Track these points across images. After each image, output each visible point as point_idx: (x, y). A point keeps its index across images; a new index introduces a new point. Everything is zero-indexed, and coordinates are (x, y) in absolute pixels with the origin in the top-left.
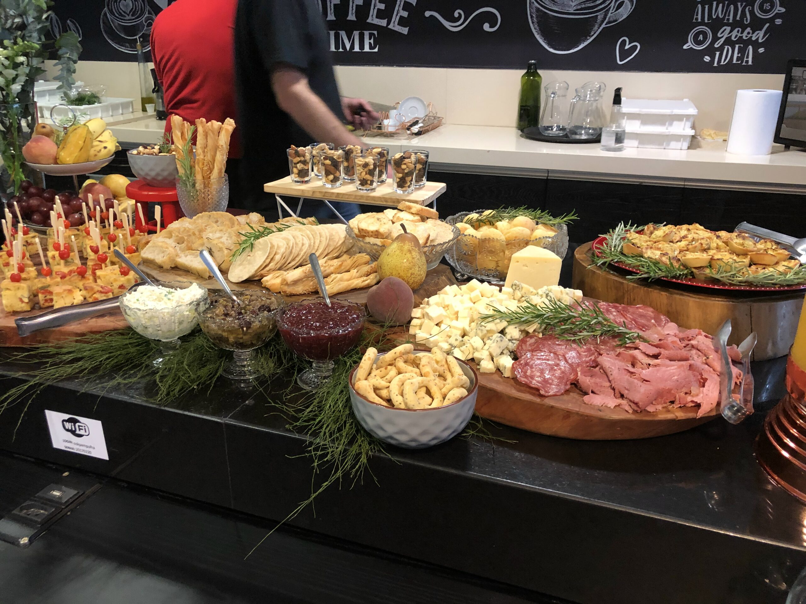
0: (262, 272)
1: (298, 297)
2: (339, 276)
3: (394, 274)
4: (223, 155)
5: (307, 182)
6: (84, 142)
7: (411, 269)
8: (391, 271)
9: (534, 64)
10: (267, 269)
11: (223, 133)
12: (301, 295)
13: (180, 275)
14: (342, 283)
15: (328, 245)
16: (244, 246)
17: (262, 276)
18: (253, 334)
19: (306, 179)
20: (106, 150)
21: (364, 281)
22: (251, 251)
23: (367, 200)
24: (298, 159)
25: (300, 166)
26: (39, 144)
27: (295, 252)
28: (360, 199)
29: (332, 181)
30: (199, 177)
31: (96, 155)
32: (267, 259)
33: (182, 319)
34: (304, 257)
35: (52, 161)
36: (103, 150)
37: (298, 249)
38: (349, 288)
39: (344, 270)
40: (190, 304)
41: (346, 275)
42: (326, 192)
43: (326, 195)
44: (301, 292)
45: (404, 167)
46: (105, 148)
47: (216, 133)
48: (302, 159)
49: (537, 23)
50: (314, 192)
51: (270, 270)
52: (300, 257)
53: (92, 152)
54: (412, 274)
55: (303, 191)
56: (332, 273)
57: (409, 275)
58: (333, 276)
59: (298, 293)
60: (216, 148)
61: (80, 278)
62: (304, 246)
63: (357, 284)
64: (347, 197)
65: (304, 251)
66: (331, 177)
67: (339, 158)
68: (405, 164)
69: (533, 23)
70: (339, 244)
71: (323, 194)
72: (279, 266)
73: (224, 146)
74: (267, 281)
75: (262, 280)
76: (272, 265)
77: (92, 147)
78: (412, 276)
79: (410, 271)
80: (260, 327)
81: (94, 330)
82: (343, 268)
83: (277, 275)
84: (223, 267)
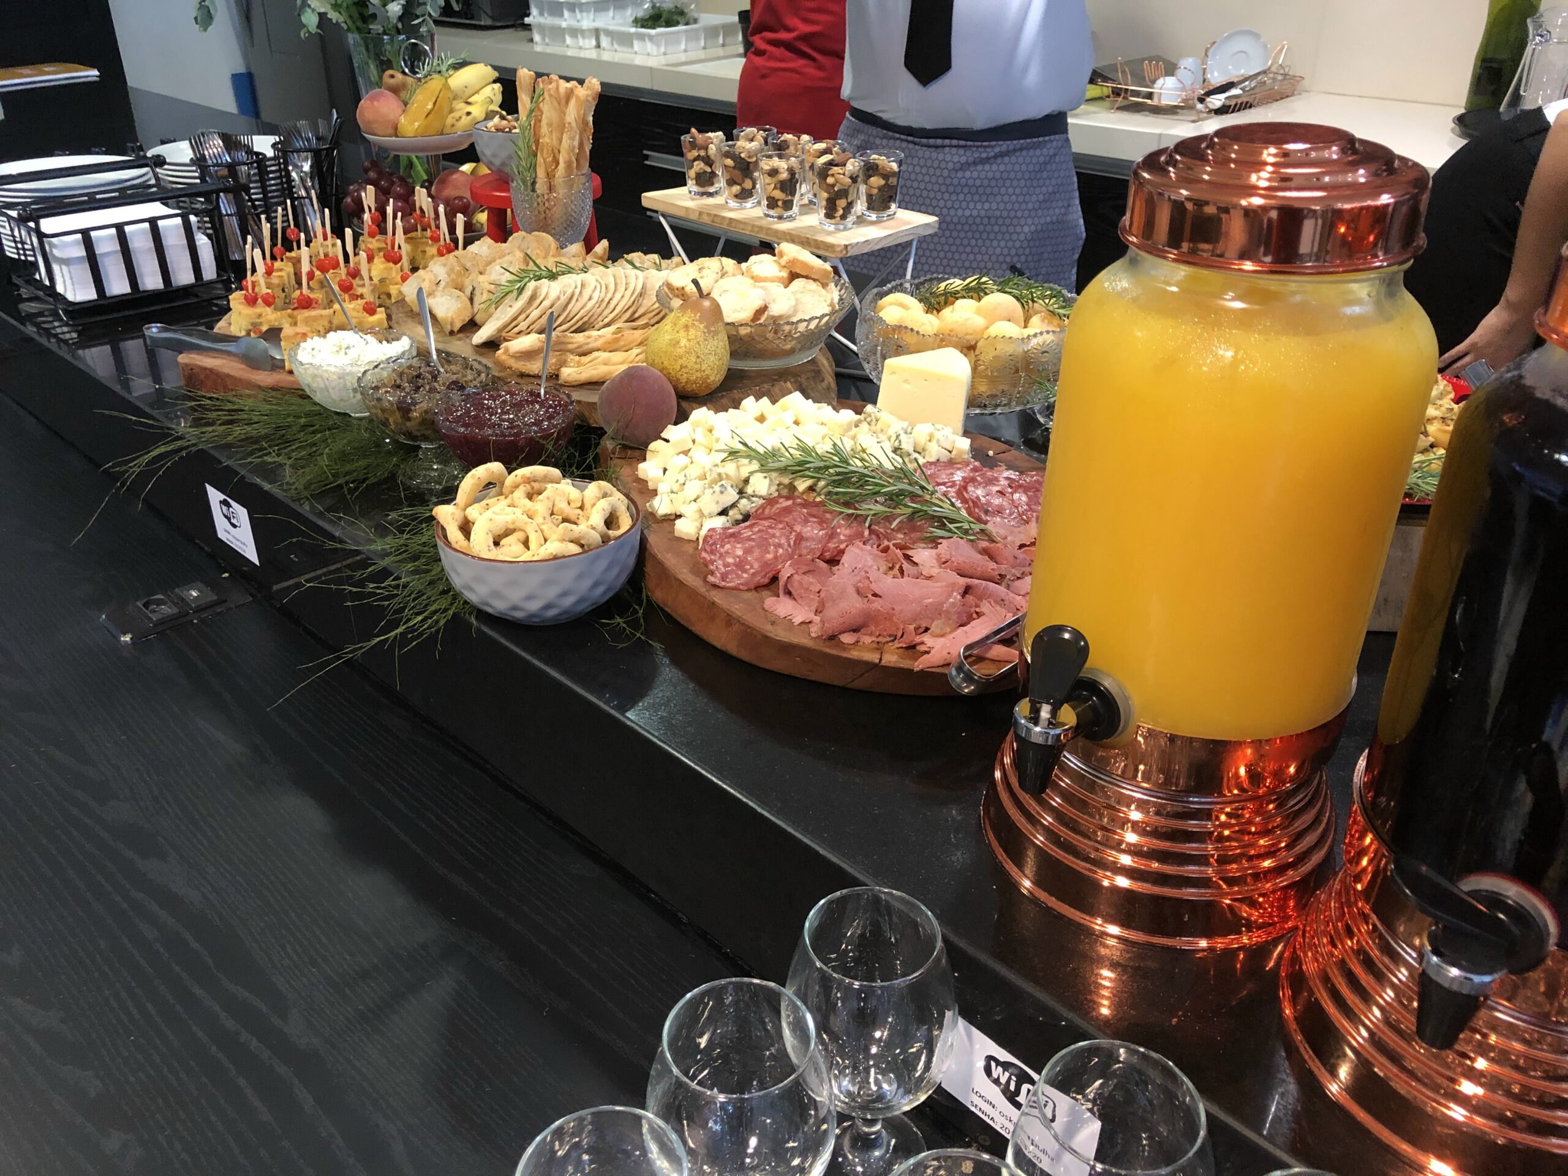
5: (710, 195)
6: (435, 104)
10: (515, 329)
11: (573, 103)
20: (469, 117)
24: (695, 153)
25: (698, 166)
30: (541, 173)
31: (453, 125)
32: (520, 314)
35: (391, 131)
36: (464, 117)
41: (617, 356)
42: (715, 215)
43: (716, 220)
46: (469, 114)
47: (563, 102)
48: (702, 153)
50: (701, 213)
51: (517, 331)
53: (450, 120)
58: (595, 354)
60: (562, 127)
64: (742, 226)
66: (736, 189)
67: (750, 157)
75: (502, 347)
77: (451, 111)
84: (478, 319)
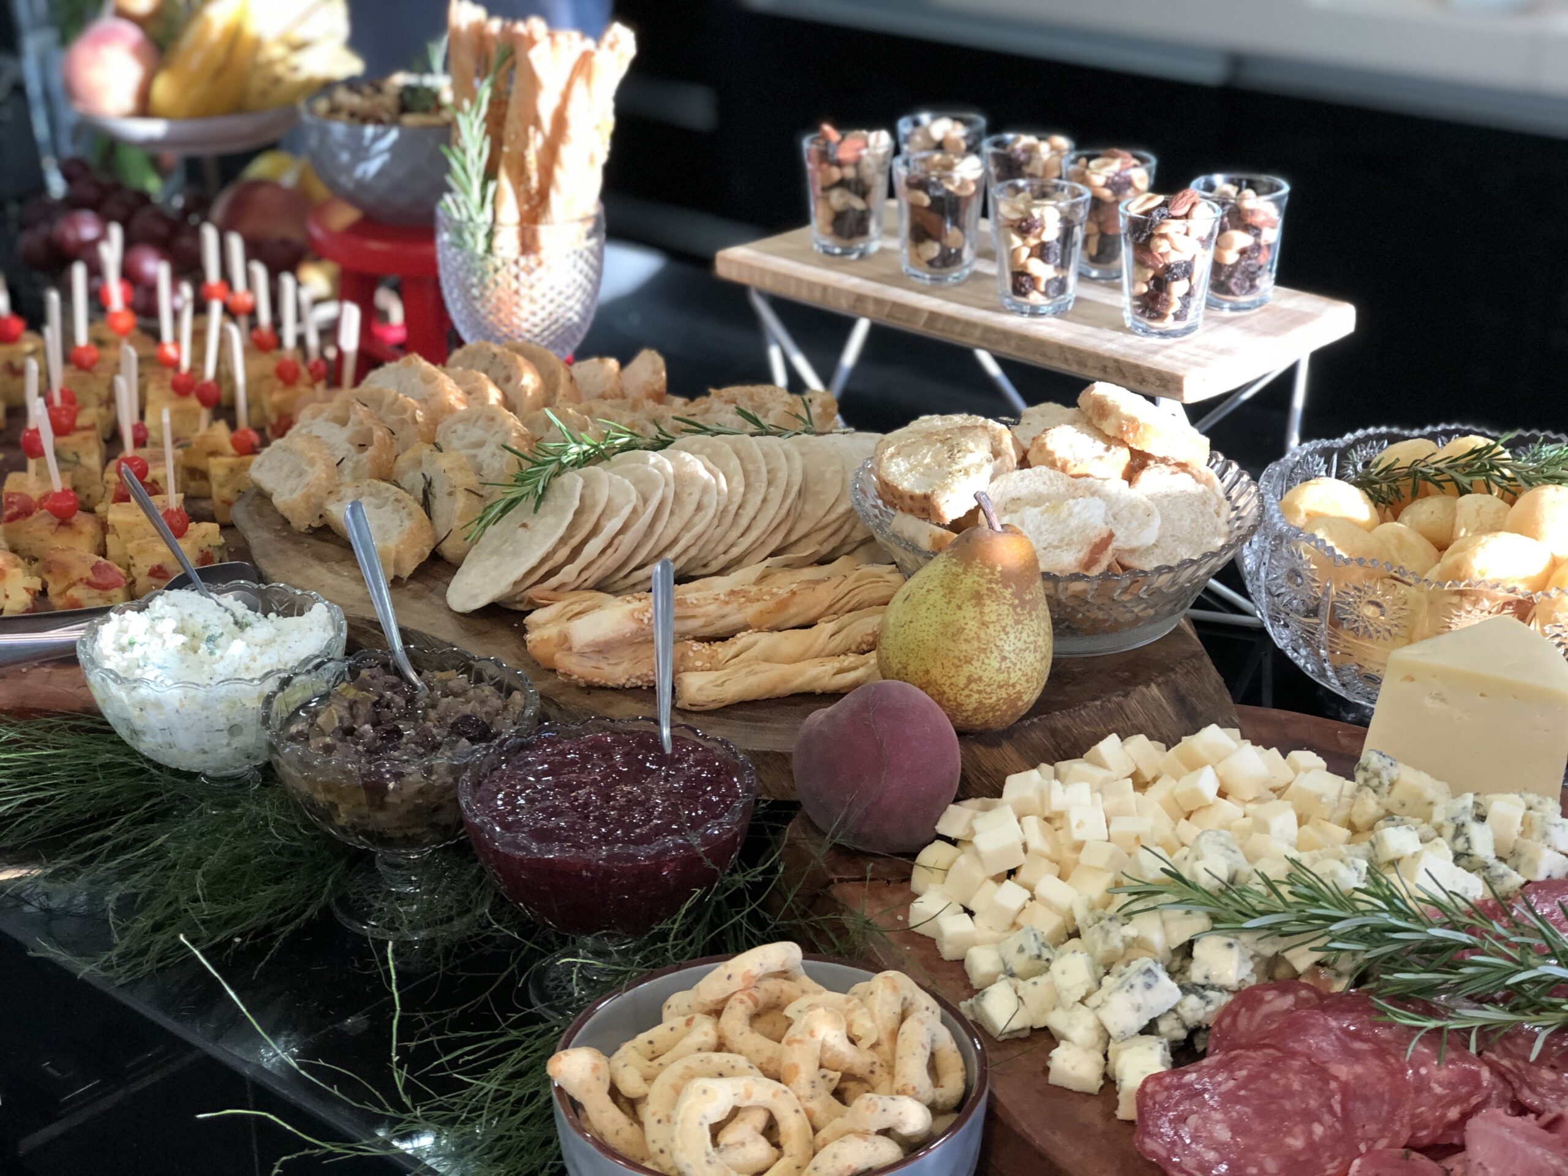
0: (531, 593)
1: (611, 697)
2: (765, 640)
10: (553, 581)
12: (620, 690)
13: (321, 559)
14: (766, 666)
16: (515, 493)
21: (840, 671)
22: (536, 510)
25: (838, 199)
26: (103, 52)
27: (665, 530)
29: (931, 263)
31: (264, 94)
32: (558, 546)
33: (238, 720)
34: (693, 552)
37: (677, 523)
38: (784, 689)
39: (794, 623)
40: (267, 675)
41: (792, 641)
44: (622, 681)
45: (1158, 245)
48: (850, 175)
51: (563, 585)
52: (677, 549)
54: (970, 680)
56: (745, 628)
57: (962, 681)
58: (746, 638)
59: (610, 684)
61: (53, 527)
62: (701, 514)
63: (816, 678)
65: (698, 529)
66: (933, 250)
68: (1166, 237)
70: (833, 516)
72: (594, 574)
76: (569, 573)
78: (974, 686)
81: (32, 704)
82: (793, 610)
83: (577, 608)
84: (449, 549)
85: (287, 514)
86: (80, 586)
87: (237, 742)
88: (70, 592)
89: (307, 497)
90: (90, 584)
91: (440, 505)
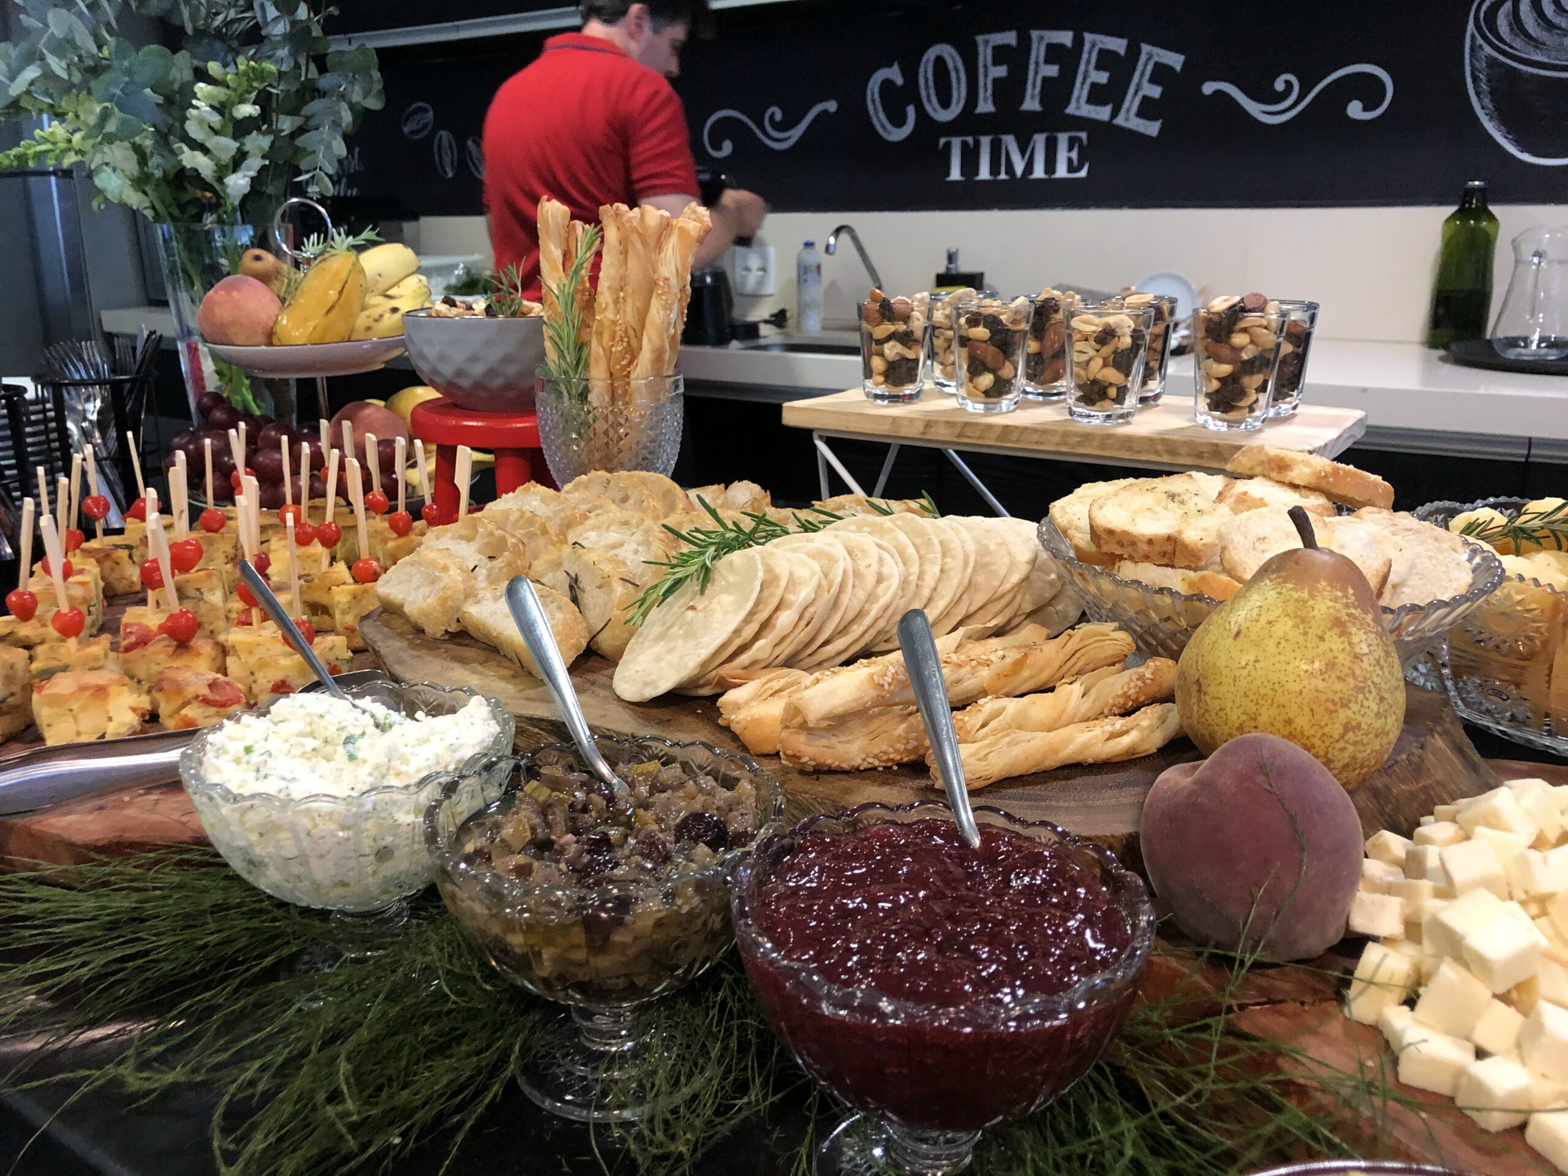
0: (726, 670)
1: (844, 782)
2: (1013, 705)
3: (1263, 718)
4: (667, 307)
5: (911, 398)
6: (341, 292)
7: (1345, 705)
8: (1252, 708)
9: (1479, 189)
10: (745, 658)
11: (672, 244)
12: (855, 773)
13: (462, 661)
14: (1023, 735)
15: (970, 586)
16: (681, 573)
17: (724, 686)
18: (631, 952)
19: (909, 389)
20: (398, 316)
21: (1114, 736)
22: (702, 592)
23: (1103, 447)
24: (888, 328)
25: (892, 349)
26: (235, 294)
27: (850, 601)
28: (1080, 444)
29: (987, 393)
30: (598, 376)
31: (368, 329)
32: (747, 620)
33: (389, 840)
34: (881, 624)
35: (261, 339)
36: (387, 315)
37: (862, 595)
38: (1052, 762)
39: (1030, 685)
40: (423, 782)
41: (1040, 706)
42: (966, 424)
43: (968, 431)
44: (858, 762)
45: (1239, 339)
46: (395, 310)
47: (652, 242)
48: (901, 327)
49: (1491, 93)
50: (928, 425)
51: (754, 663)
52: (867, 621)
53: (362, 320)
54: (1347, 728)
55: (895, 420)
56: (984, 693)
57: (1337, 730)
58: (988, 705)
59: (845, 766)
60: (650, 287)
61: (171, 650)
62: (883, 585)
63: (1086, 746)
64: (1035, 437)
65: (884, 600)
66: (986, 380)
67: (1014, 322)
68: (1245, 330)
69: (1478, 94)
70: (1008, 586)
71: (957, 431)
72: (787, 649)
73: (674, 281)
74: (737, 707)
75: (722, 699)
76: (762, 648)
77: (364, 308)
78: (1351, 736)
79: (1343, 715)
80: (659, 924)
81: (132, 836)
82: (1026, 673)
83: (776, 685)
84: (606, 641)
85: (422, 622)
86: (195, 704)
87: (389, 869)
88: (183, 712)
89: (444, 601)
90: (206, 701)
91: (591, 596)
